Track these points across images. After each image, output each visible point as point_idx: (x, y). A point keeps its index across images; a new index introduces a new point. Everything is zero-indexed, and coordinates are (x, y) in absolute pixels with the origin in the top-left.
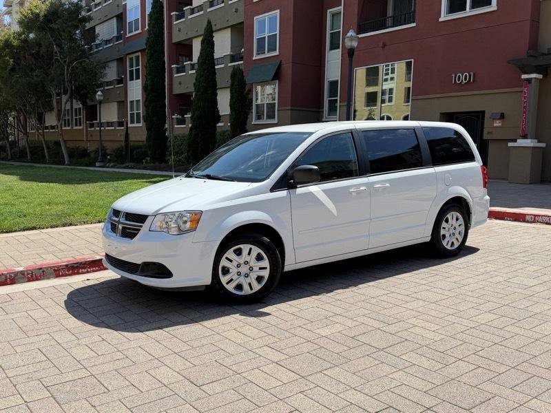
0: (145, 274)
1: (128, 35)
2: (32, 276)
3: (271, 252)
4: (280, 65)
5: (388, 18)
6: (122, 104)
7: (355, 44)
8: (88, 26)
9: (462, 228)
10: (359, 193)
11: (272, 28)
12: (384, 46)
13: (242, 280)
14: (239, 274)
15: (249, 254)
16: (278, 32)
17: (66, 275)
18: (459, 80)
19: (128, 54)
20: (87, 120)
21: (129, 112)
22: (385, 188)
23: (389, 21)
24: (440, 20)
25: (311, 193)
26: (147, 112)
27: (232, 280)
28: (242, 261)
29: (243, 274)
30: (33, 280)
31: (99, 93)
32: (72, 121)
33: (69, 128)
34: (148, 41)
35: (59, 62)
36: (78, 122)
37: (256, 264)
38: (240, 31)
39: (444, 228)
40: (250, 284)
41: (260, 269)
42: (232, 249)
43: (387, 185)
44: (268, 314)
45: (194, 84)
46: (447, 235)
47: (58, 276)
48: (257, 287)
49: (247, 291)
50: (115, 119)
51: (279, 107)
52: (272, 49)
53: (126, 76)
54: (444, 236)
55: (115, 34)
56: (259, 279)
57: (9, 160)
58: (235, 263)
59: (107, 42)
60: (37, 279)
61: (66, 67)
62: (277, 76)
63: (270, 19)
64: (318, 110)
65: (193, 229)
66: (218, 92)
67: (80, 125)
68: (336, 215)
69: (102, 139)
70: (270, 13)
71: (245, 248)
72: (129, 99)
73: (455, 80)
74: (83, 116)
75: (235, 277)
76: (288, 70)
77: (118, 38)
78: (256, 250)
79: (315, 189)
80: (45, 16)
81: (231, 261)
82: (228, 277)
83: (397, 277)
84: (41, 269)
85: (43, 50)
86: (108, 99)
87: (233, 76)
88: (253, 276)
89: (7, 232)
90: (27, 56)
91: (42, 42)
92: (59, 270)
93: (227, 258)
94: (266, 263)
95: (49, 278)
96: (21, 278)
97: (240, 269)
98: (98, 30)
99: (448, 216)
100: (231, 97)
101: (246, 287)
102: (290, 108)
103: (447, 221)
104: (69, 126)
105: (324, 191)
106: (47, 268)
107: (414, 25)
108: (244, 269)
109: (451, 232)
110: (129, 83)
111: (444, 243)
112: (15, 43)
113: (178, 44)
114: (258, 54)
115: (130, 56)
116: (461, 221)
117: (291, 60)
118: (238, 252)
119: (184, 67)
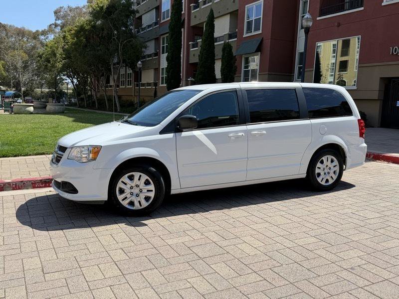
0: (64, 190)
1: (162, 21)
2: (16, 186)
3: (155, 179)
4: (262, 40)
5: (347, 2)
6: (157, 70)
7: (310, 24)
8: (137, 15)
9: (337, 169)
10: (238, 137)
11: (258, 14)
12: (339, 25)
13: (134, 198)
14: (132, 194)
15: (139, 179)
16: (261, 17)
17: (40, 187)
18: (395, 52)
19: (162, 35)
20: (135, 81)
21: (161, 76)
22: (262, 135)
23: (347, 6)
24: (383, 4)
25: (194, 136)
26: (168, 76)
27: (126, 198)
28: (133, 185)
29: (135, 194)
30: (17, 189)
31: (139, 63)
32: (126, 82)
33: (124, 87)
34: (170, 25)
35: (115, 41)
36: (130, 83)
37: (144, 188)
38: (236, 16)
39: (319, 168)
40: (139, 202)
41: (148, 191)
42: (127, 175)
43: (265, 132)
44: (146, 225)
45: (199, 56)
46: (322, 173)
47: (34, 187)
48: (145, 204)
49: (137, 206)
50: (152, 81)
51: (259, 72)
52: (257, 29)
53: (160, 51)
54: (319, 175)
55: (154, 21)
56: (147, 199)
57: (85, 108)
58: (129, 186)
59: (149, 26)
60: (19, 189)
61: (120, 45)
62: (259, 49)
63: (257, 7)
64: (290, 74)
65: (94, 159)
66: (215, 61)
67: (131, 85)
68: (216, 153)
69: (141, 95)
70: (257, 2)
71: (137, 175)
72: (161, 67)
73: (392, 52)
74: (132, 79)
75: (129, 196)
76: (267, 44)
77: (156, 23)
78: (145, 177)
79: (198, 133)
80: (107, 8)
81: (126, 184)
82: (123, 196)
83: (268, 204)
84: (22, 182)
85: (105, 32)
86: (148, 67)
87: (224, 50)
88: (142, 196)
89: (24, 156)
90: (95, 37)
91: (104, 27)
92: (35, 184)
93: (123, 182)
94: (152, 187)
95: (28, 189)
96: (8, 187)
97: (132, 191)
98: (143, 17)
99: (323, 158)
100: (222, 64)
101: (137, 204)
102: (267, 73)
103: (322, 162)
104: (124, 85)
105: (206, 135)
106: (27, 181)
107: (362, 9)
108: (136, 191)
109: (326, 171)
110: (162, 55)
111: (319, 180)
112: (87, 28)
113: (195, 27)
114: (247, 33)
115: (163, 36)
116: (336, 162)
117: (270, 38)
118: (131, 178)
119: (197, 43)
